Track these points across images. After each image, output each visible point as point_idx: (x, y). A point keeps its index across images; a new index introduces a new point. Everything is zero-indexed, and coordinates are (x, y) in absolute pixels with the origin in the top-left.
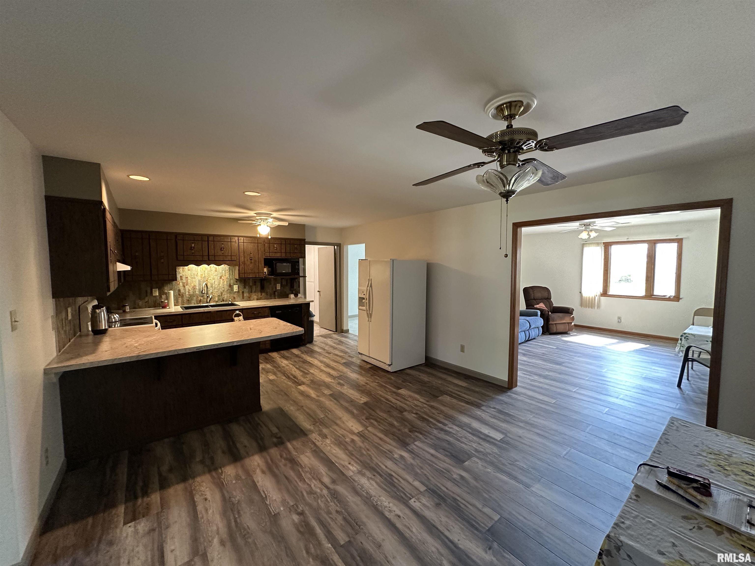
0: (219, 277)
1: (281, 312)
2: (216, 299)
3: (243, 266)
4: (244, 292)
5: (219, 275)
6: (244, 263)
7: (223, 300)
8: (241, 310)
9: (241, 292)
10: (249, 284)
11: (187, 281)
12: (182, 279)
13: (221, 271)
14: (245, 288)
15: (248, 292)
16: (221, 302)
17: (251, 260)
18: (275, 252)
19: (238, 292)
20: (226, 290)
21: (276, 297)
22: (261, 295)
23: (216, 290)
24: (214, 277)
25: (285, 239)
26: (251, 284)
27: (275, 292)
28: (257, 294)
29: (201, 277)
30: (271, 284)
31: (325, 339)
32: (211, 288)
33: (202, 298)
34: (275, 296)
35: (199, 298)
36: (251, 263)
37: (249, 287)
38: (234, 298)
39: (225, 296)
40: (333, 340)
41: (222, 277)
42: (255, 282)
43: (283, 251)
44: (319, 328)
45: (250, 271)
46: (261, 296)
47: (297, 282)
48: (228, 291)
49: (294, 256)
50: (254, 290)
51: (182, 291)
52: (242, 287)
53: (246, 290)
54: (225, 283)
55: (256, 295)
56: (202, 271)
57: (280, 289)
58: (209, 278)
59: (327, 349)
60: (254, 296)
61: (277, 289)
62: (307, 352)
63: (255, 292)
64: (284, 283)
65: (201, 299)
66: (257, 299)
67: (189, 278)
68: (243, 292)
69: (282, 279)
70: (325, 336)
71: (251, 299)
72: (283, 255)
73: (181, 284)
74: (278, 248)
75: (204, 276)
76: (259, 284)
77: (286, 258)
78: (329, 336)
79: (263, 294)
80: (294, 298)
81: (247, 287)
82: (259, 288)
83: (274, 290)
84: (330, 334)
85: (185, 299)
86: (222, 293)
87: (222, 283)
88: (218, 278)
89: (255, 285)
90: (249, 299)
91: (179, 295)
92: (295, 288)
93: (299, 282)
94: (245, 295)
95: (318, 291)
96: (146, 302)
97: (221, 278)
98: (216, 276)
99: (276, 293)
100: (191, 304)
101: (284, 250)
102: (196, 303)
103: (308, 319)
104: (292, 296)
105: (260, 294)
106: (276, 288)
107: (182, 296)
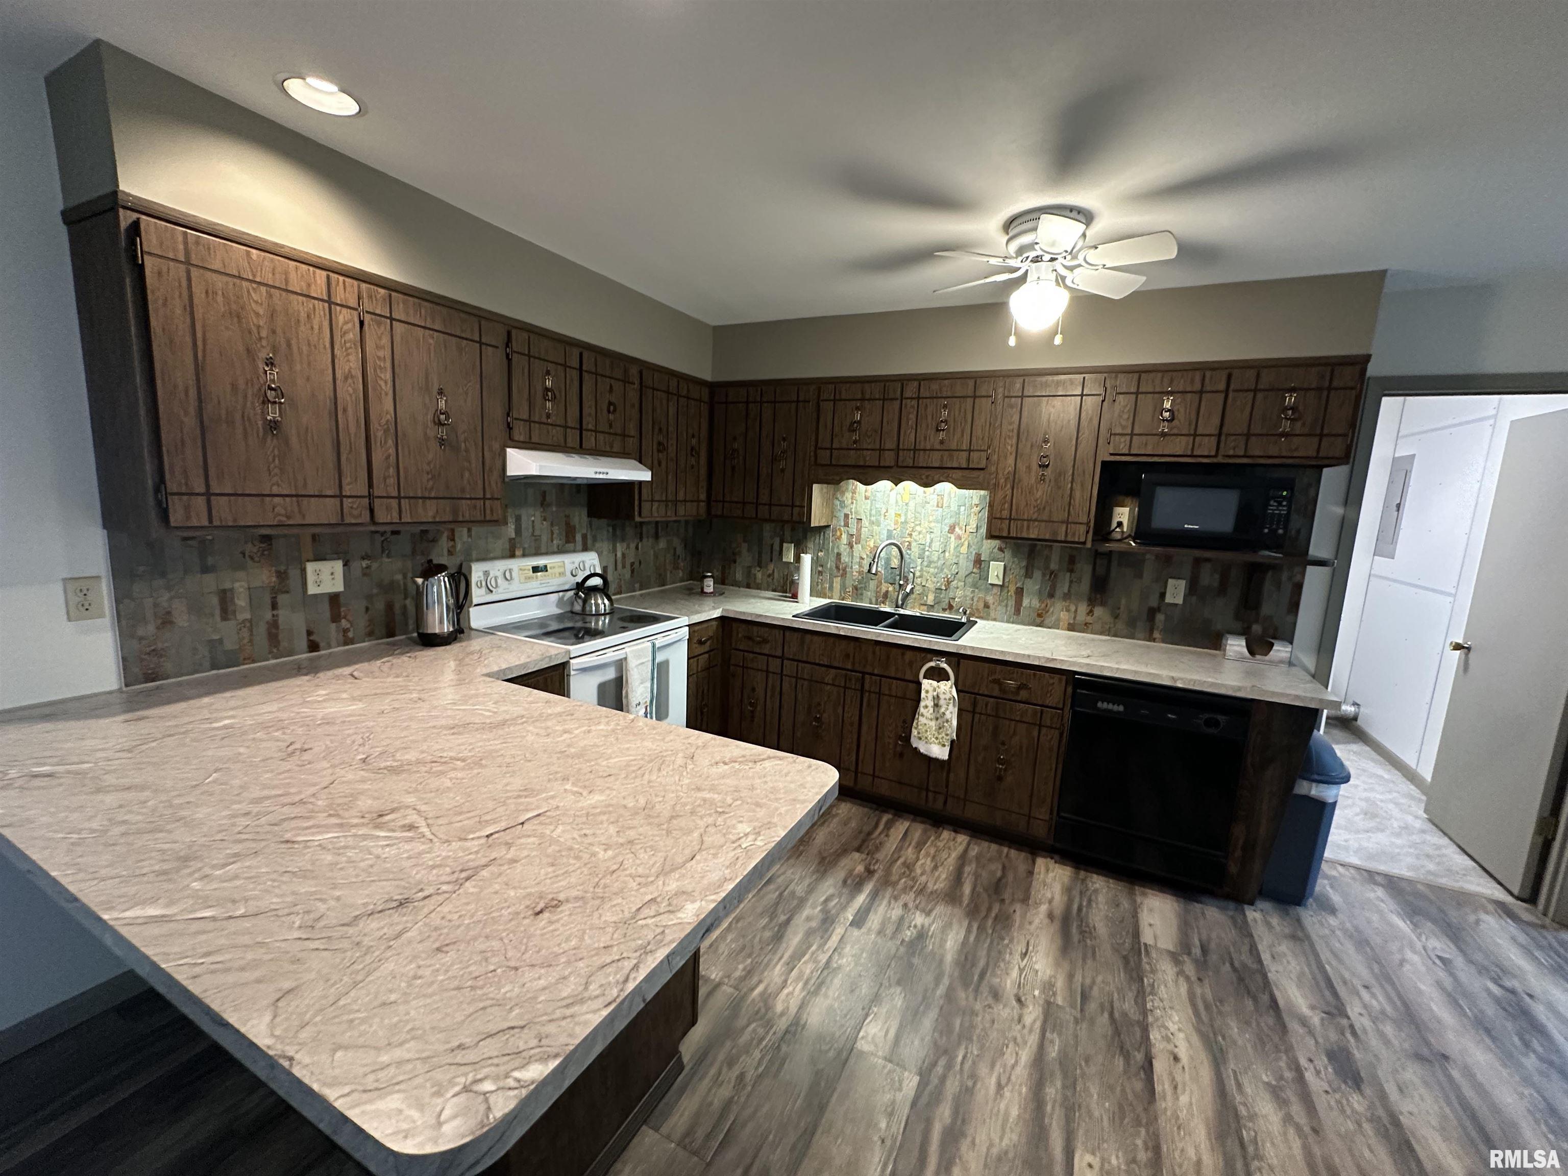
0: (947, 529)
1: (1121, 708)
2: (930, 599)
3: (1009, 492)
4: (1022, 589)
5: (949, 521)
6: (1014, 480)
7: (951, 607)
8: (954, 660)
9: (1012, 589)
10: (1048, 559)
11: (859, 530)
12: (846, 525)
13: (954, 507)
14: (1028, 574)
15: (1040, 592)
16: (944, 610)
17: (1044, 466)
18: (1163, 435)
19: (1002, 586)
20: (963, 573)
21: (1156, 635)
22: (1091, 612)
23: (932, 570)
24: (932, 525)
25: (1229, 369)
26: (1054, 566)
27: (1152, 613)
28: (1073, 608)
29: (896, 523)
30: (1140, 576)
31: (1403, 925)
32: (919, 561)
33: (891, 589)
34: (1151, 631)
35: (884, 587)
36: (1043, 478)
37: (1044, 575)
38: (987, 606)
39: (959, 593)
40: (1459, 961)
41: (957, 529)
42: (1072, 560)
43: (1210, 425)
44: (1418, 824)
45: (1031, 513)
46: (1089, 619)
47: (1287, 588)
48: (970, 580)
49: (1273, 451)
50: (1063, 587)
51: (845, 558)
52: (1018, 570)
53: (1032, 586)
54: (964, 549)
55: (1068, 610)
56: (900, 503)
57: (1180, 600)
58: (918, 528)
59: (1362, 1022)
60: (1060, 611)
61: (1169, 599)
62: (1213, 958)
63: (1067, 596)
64: (1208, 578)
65: (887, 592)
66: (1071, 628)
67: (865, 522)
68: (1020, 592)
69: (1197, 562)
70: (1418, 895)
71: (1049, 620)
72: (1206, 448)
73: (844, 536)
74: (1181, 415)
75: (903, 519)
76: (1085, 570)
77: (1220, 459)
78: (1453, 915)
79: (1099, 611)
80: (1240, 659)
81: (1037, 574)
82: (1085, 586)
83: (1154, 602)
84: (1463, 899)
85: (849, 583)
86: (949, 582)
87: (952, 546)
88: (941, 530)
89: (1071, 571)
90: (1038, 620)
91: (837, 568)
92: (1266, 609)
93: (1299, 587)
94: (1026, 602)
95: (1457, 647)
96: (769, 576)
97: (952, 530)
98: (938, 522)
99: (1160, 617)
100: (862, 601)
101: (1216, 421)
102: (874, 600)
103: (1291, 786)
104: (1236, 646)
105: (1083, 608)
106: (1163, 595)
107: (844, 575)
